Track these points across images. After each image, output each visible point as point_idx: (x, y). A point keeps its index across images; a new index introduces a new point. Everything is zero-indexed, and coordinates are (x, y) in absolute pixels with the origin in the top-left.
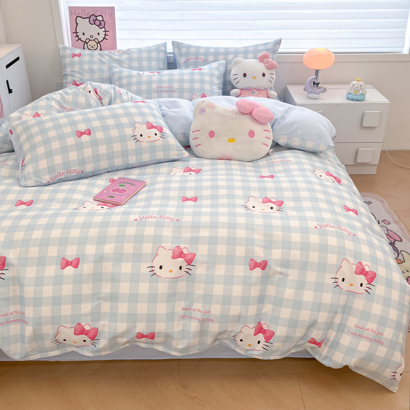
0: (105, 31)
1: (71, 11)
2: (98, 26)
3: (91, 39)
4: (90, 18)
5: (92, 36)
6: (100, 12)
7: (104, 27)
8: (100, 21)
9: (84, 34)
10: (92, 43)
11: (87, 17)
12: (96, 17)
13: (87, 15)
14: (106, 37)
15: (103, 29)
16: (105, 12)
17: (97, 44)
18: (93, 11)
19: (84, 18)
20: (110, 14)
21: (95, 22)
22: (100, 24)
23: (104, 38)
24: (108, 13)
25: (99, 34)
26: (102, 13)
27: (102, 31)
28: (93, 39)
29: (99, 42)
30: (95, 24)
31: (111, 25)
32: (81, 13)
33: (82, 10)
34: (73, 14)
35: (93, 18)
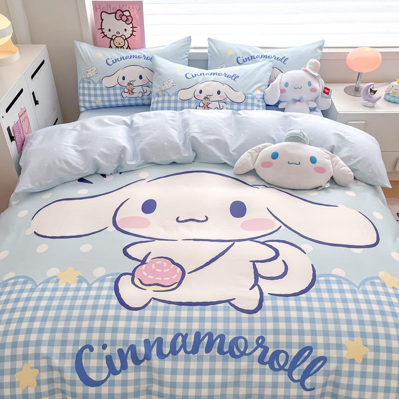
0: (133, 27)
2: (125, 22)
3: (117, 35)
4: (116, 13)
5: (118, 33)
6: (127, 7)
7: (131, 22)
9: (110, 30)
10: (119, 40)
12: (123, 12)
13: (113, 10)
14: (134, 33)
15: (131, 25)
16: (133, 7)
17: (124, 40)
21: (121, 18)
23: (132, 35)
25: (126, 30)
27: (129, 27)
28: (120, 35)
29: (126, 39)
30: (121, 19)
31: (139, 20)
32: (106, 8)
33: (107, 5)
34: (97, 9)
35: (119, 13)
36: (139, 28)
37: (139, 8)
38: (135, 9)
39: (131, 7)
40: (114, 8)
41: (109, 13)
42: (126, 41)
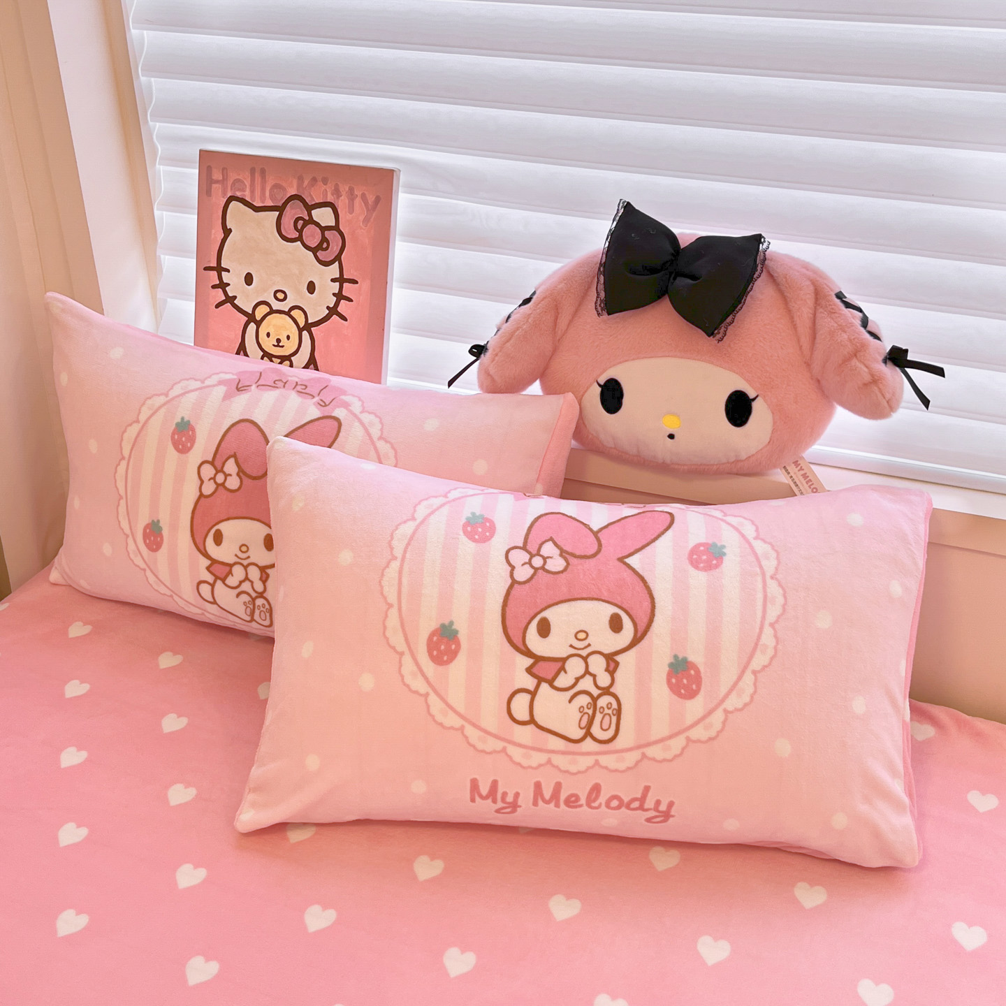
0: (341, 280)
1: (209, 169)
2: (314, 251)
4: (280, 209)
5: (280, 295)
6: (329, 188)
8: (323, 229)
9: (249, 279)
10: (279, 326)
11: (270, 203)
13: (272, 197)
14: (343, 307)
15: (334, 270)
16: (351, 190)
17: (300, 330)
19: (257, 209)
20: (371, 199)
21: (300, 232)
22: (323, 245)
23: (333, 311)
26: (337, 192)
27: (325, 277)
29: (308, 327)
30: (300, 239)
31: (369, 251)
32: (247, 183)
33: (253, 171)
34: (214, 186)
35: (294, 211)
36: (364, 285)
37: (378, 200)
38: (358, 201)
39: (344, 189)
40: (276, 186)
42: (305, 333)
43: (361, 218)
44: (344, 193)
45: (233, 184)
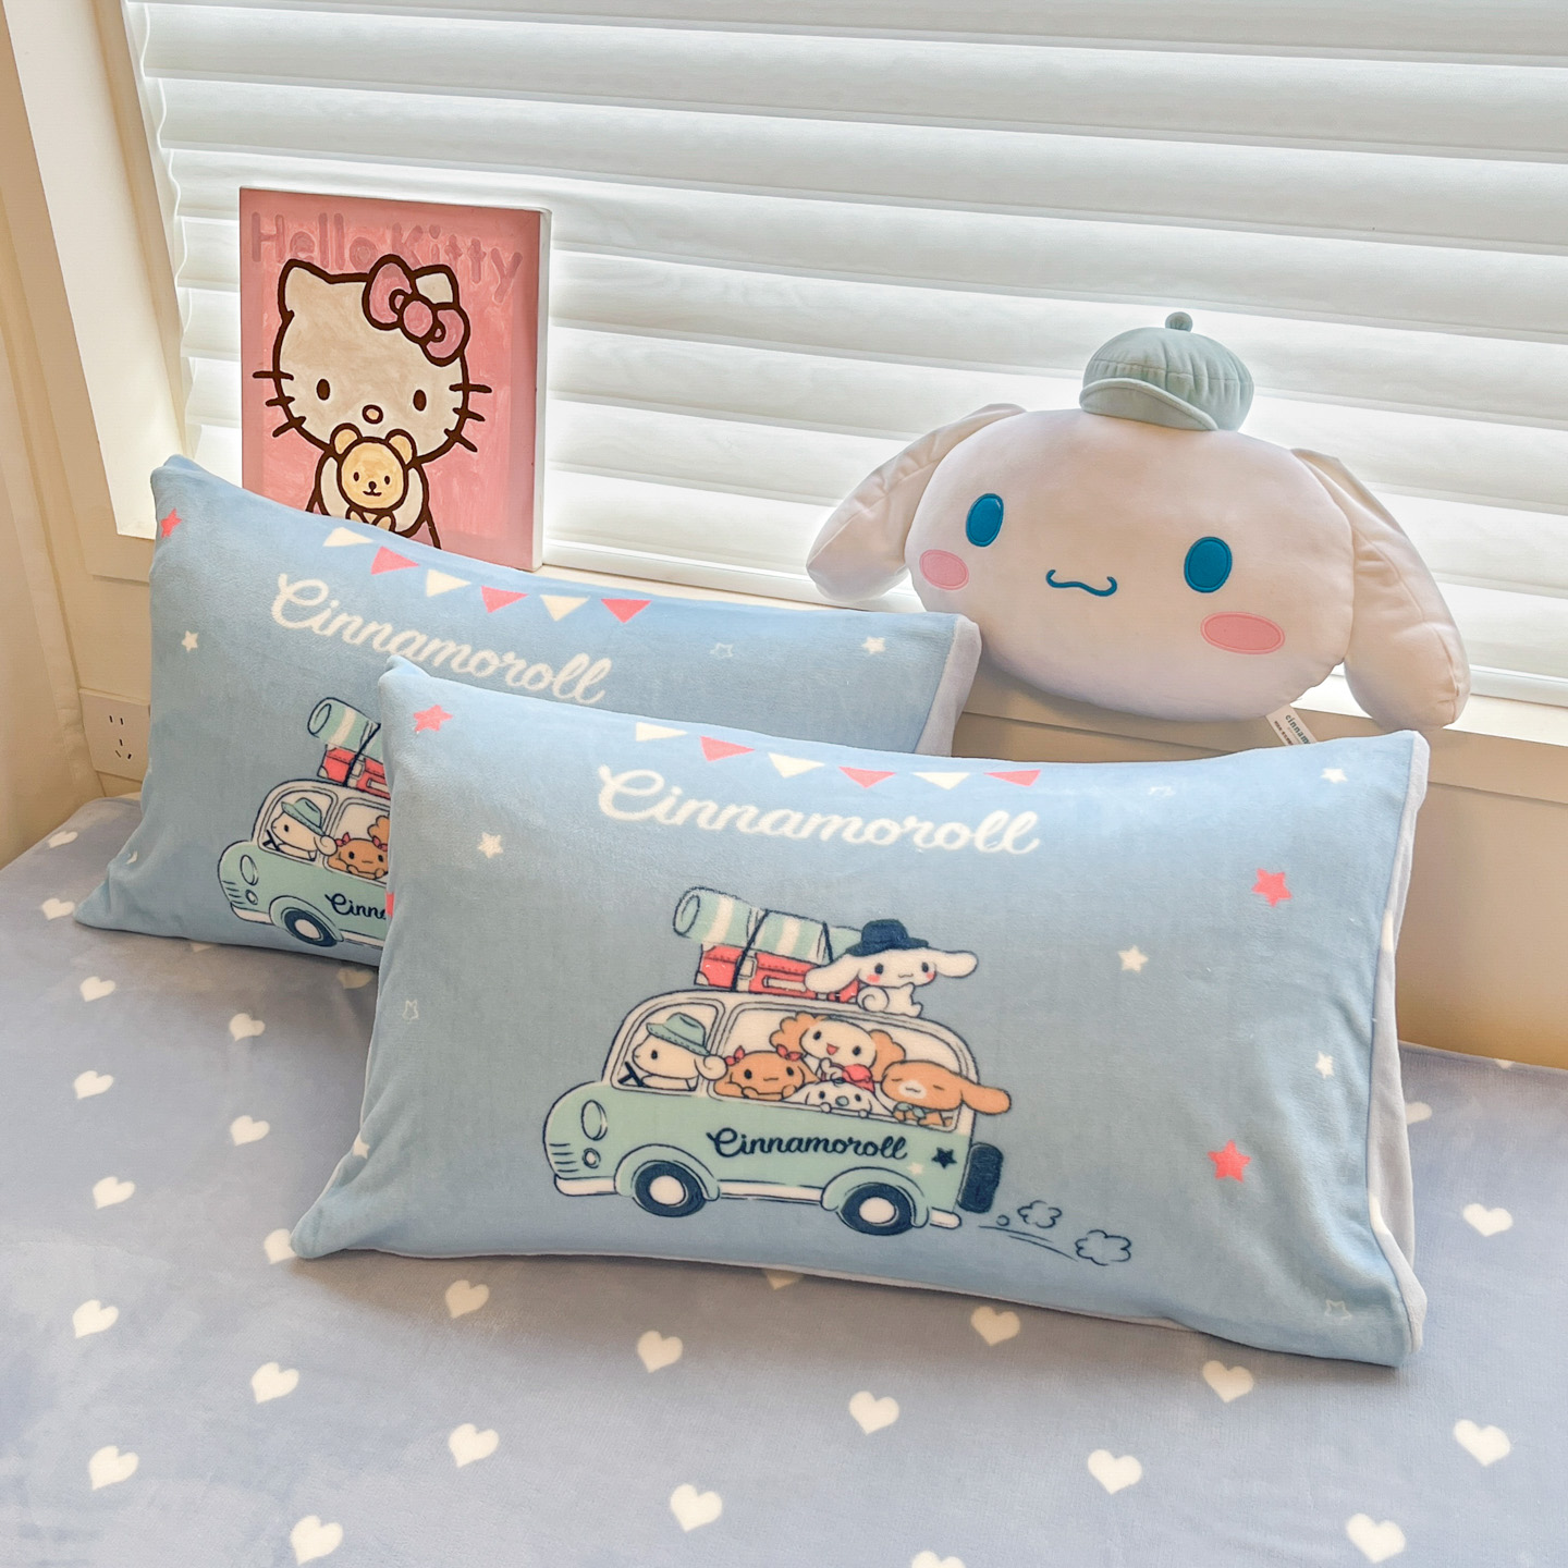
0: (465, 387)
1: (256, 218)
2: (422, 342)
3: (367, 430)
4: (368, 278)
6: (442, 243)
7: (459, 353)
8: (435, 308)
10: (372, 463)
12: (413, 275)
13: (354, 260)
15: (453, 372)
16: (476, 245)
17: (406, 468)
18: (397, 230)
19: (332, 279)
20: (507, 258)
21: (400, 312)
22: (436, 332)
23: (454, 436)
24: (495, 256)
25: (420, 400)
26: (454, 249)
27: (440, 382)
28: (380, 431)
29: (417, 462)
30: (400, 324)
31: (506, 341)
32: (316, 239)
33: (323, 220)
34: (265, 244)
35: (389, 280)
36: (502, 394)
37: (517, 259)
38: (486, 262)
39: (464, 243)
40: (359, 242)
41: (332, 271)
42: (413, 472)
43: (493, 289)
44: (464, 250)
45: (294, 241)
